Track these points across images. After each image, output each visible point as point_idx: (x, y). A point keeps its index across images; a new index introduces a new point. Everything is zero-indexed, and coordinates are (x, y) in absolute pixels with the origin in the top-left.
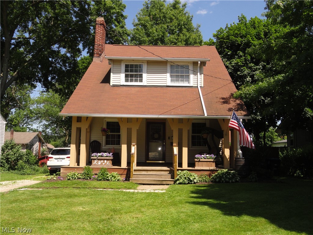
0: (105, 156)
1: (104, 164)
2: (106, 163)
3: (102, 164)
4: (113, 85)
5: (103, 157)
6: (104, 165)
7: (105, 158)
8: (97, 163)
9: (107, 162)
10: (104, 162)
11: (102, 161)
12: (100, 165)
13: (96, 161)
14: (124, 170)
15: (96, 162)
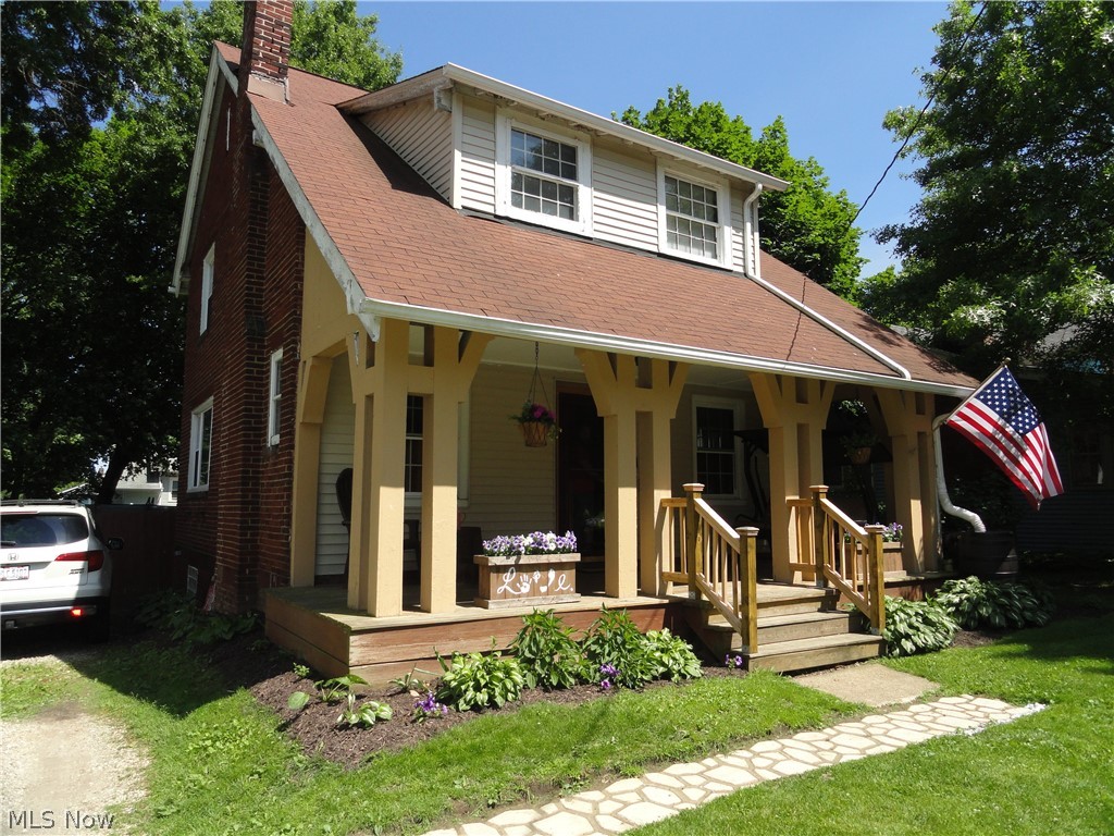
0: (552, 547)
1: (543, 589)
2: (556, 584)
3: (534, 591)
4: (464, 207)
5: (541, 552)
6: (547, 593)
7: (554, 558)
8: (513, 585)
9: (557, 577)
10: (548, 579)
11: (537, 575)
12: (528, 595)
13: (508, 578)
14: (651, 611)
15: (507, 581)
